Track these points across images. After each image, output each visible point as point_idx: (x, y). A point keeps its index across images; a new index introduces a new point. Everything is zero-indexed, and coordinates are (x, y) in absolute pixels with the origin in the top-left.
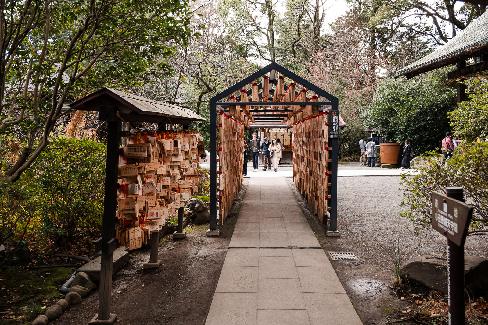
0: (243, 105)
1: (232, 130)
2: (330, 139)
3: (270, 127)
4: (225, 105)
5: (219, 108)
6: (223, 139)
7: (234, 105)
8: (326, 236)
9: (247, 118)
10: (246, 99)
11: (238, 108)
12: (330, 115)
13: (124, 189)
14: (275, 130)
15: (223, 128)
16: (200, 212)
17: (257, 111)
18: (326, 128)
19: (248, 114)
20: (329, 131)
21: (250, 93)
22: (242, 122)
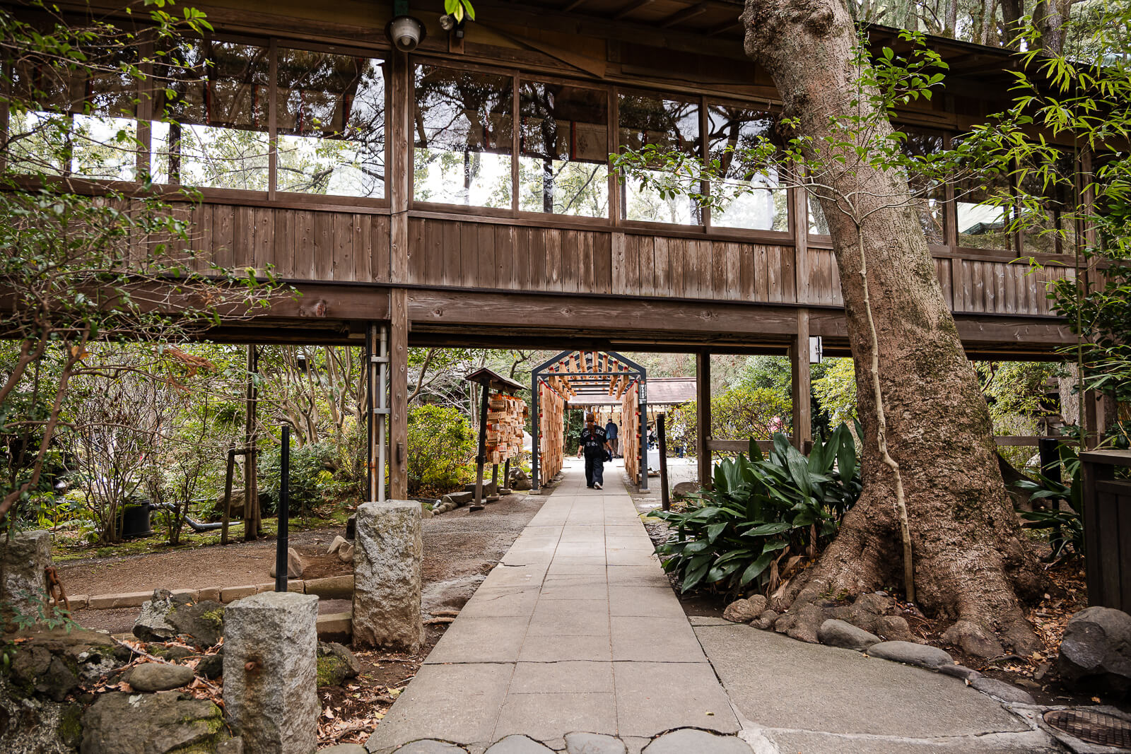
0: (562, 376)
1: (551, 401)
2: (639, 405)
3: (601, 405)
4: (544, 376)
5: (539, 378)
6: (543, 407)
7: (553, 376)
8: (638, 492)
9: (566, 389)
10: (563, 370)
11: (557, 378)
12: (639, 384)
13: (490, 428)
14: (607, 409)
15: (543, 396)
16: (520, 479)
17: (575, 380)
18: (636, 395)
19: (567, 384)
20: (639, 398)
21: (567, 363)
22: (560, 394)
